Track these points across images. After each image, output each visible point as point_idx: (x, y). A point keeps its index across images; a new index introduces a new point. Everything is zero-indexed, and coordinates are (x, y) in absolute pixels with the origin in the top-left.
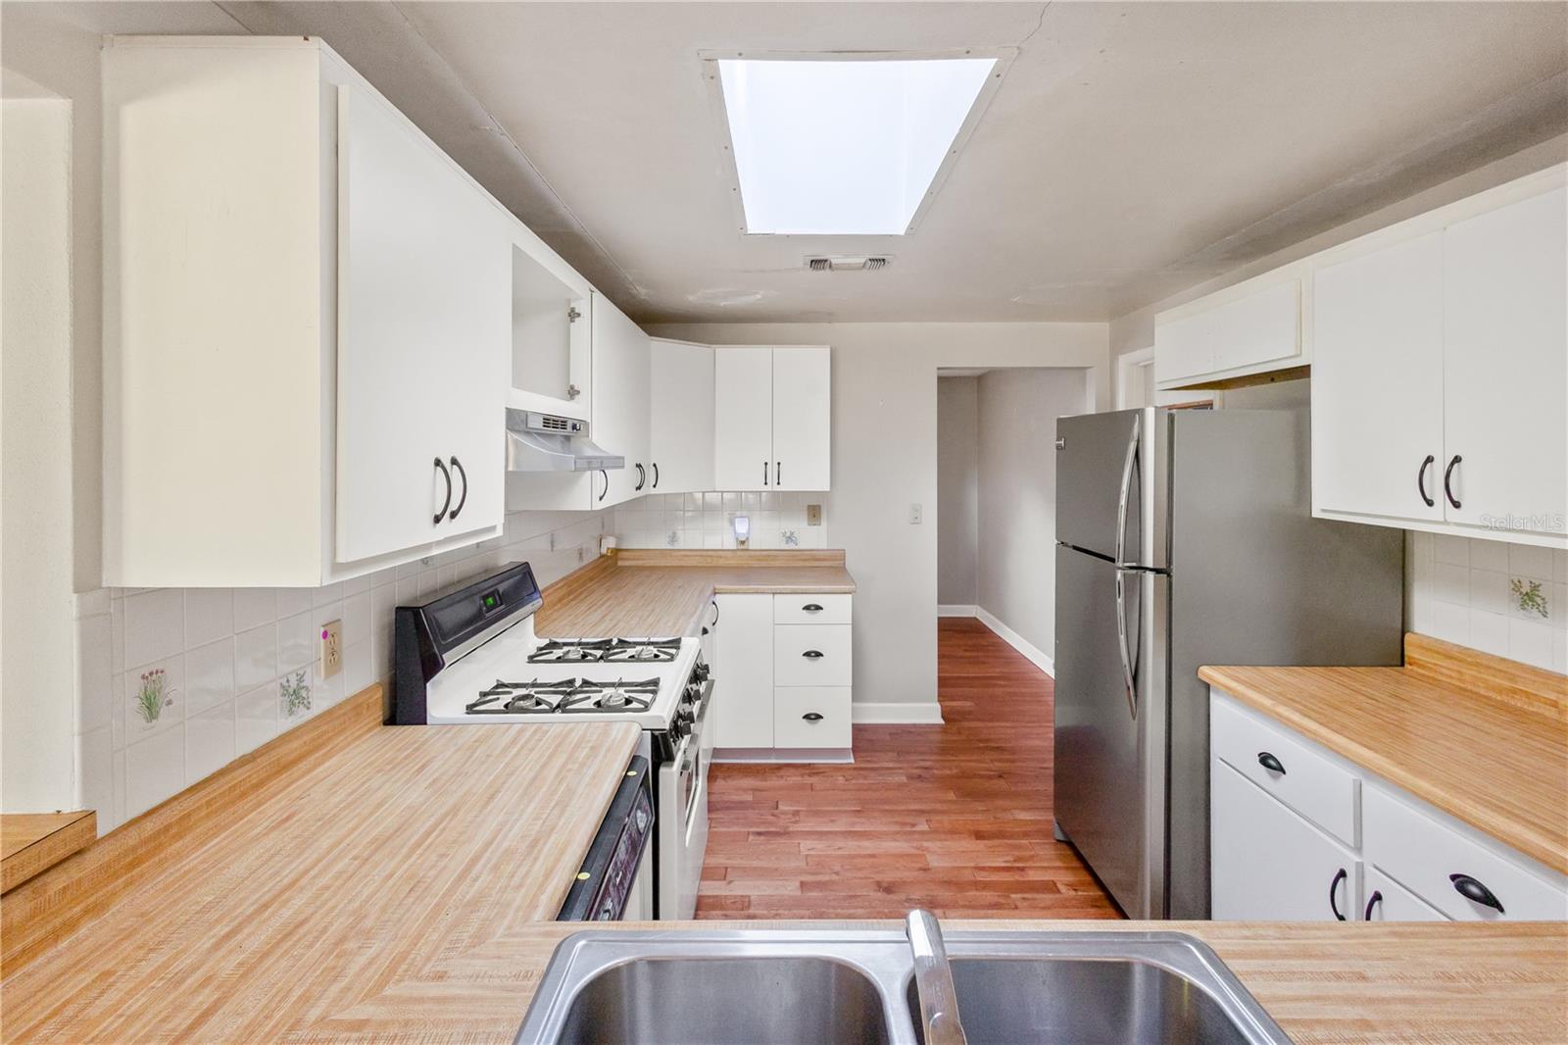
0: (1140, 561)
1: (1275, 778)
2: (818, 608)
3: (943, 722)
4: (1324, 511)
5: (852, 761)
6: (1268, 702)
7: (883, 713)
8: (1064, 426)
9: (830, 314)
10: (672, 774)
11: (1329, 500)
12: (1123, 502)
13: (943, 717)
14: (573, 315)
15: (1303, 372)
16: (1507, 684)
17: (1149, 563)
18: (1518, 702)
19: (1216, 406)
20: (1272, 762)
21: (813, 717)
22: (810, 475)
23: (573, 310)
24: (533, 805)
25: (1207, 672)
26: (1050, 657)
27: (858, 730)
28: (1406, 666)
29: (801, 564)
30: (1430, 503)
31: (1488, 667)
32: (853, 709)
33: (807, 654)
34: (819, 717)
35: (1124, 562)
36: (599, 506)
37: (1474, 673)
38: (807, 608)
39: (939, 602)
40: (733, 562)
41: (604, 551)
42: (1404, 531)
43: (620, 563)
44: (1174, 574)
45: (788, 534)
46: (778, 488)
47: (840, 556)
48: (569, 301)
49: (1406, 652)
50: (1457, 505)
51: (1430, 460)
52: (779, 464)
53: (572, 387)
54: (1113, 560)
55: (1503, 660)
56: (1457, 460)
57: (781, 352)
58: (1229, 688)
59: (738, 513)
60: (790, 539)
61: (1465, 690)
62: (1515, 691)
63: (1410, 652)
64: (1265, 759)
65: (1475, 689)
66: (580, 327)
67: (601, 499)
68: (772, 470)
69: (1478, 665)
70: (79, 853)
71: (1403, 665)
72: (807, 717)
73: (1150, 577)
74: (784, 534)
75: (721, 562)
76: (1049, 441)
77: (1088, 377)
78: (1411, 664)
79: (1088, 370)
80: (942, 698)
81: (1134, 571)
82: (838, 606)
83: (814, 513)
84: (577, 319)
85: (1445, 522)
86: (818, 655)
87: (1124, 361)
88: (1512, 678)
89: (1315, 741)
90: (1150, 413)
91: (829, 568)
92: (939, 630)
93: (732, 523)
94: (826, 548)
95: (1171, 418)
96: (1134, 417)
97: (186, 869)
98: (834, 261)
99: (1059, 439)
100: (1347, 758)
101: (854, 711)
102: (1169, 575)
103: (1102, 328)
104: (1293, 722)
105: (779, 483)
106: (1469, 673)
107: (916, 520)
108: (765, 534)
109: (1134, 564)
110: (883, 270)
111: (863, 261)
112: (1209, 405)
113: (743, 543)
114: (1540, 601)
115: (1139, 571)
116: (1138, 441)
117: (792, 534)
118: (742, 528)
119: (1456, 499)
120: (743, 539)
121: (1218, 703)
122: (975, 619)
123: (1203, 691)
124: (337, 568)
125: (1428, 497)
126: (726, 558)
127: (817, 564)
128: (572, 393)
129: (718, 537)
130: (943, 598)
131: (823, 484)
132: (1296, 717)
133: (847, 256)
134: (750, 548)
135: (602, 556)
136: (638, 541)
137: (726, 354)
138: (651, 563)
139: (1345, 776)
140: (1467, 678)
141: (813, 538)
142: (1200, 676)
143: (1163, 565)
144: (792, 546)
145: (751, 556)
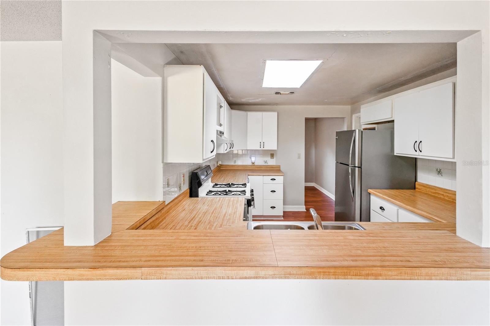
0: (355, 165)
1: (383, 212)
2: (274, 179)
3: (306, 211)
4: (397, 153)
5: (283, 219)
6: (381, 195)
7: (291, 208)
8: (338, 133)
9: (277, 104)
10: (251, 208)
11: (398, 151)
12: (351, 152)
13: (306, 209)
14: (221, 107)
15: (393, 121)
16: (434, 191)
17: (357, 165)
18: (436, 195)
19: (376, 129)
20: (382, 208)
21: (273, 207)
22: (272, 145)
23: (221, 106)
24: (230, 209)
25: (370, 191)
26: (334, 195)
27: (284, 212)
28: (416, 189)
29: (268, 169)
30: (416, 151)
31: (431, 188)
32: (283, 207)
33: (272, 191)
34: (274, 207)
35: (351, 165)
36: (225, 152)
37: (429, 190)
38: (272, 179)
39: (305, 182)
40: (250, 168)
41: (218, 165)
42: (416, 158)
43: (221, 168)
44: (362, 168)
45: (265, 161)
46: (263, 149)
47: (279, 167)
48: (220, 103)
49: (416, 186)
50: (421, 151)
51: (416, 142)
52: (264, 142)
53: (221, 124)
54: (348, 165)
55: (434, 186)
56: (421, 142)
57: (265, 113)
58: (374, 193)
59: (252, 155)
60: (266, 162)
61: (427, 194)
62: (436, 193)
63: (417, 186)
64: (381, 208)
65: (429, 193)
66: (222, 109)
67: (226, 150)
68: (262, 144)
69: (429, 188)
70: (163, 208)
71: (415, 189)
72: (271, 207)
73: (357, 168)
74: (264, 161)
75: (248, 168)
76: (334, 137)
77: (345, 120)
78: (417, 189)
79: (345, 118)
80: (305, 205)
81: (353, 168)
82: (280, 179)
83: (272, 156)
84: (222, 108)
85: (419, 155)
86: (275, 191)
87: (354, 116)
88: (435, 190)
89: (391, 202)
90: (357, 131)
91: (276, 170)
92: (305, 189)
93: (250, 158)
94: (275, 165)
95: (362, 132)
96: (353, 132)
97: (173, 215)
98: (281, 93)
99: (336, 137)
100: (396, 204)
101: (284, 208)
102: (361, 168)
103: (349, 107)
104: (386, 199)
105: (264, 148)
106: (428, 190)
107: (299, 158)
108: (259, 161)
109: (353, 166)
110: (293, 94)
111: (288, 93)
112: (374, 129)
113: (253, 163)
114: (441, 173)
115: (355, 168)
116: (354, 137)
117: (266, 161)
118: (253, 159)
119: (421, 150)
120: (254, 162)
121: (372, 197)
122: (314, 187)
123: (369, 195)
124: (203, 160)
125: (416, 150)
126: (249, 167)
127: (273, 169)
128: (221, 125)
129: (246, 161)
130: (306, 181)
131: (275, 148)
132: (387, 198)
133: (285, 92)
134: (255, 164)
135: (218, 166)
136: (226, 163)
137: (250, 114)
138: (230, 168)
139: (395, 208)
140: (427, 191)
141: (271, 162)
142: (368, 191)
143: (360, 166)
144: (266, 164)
145: (256, 167)
